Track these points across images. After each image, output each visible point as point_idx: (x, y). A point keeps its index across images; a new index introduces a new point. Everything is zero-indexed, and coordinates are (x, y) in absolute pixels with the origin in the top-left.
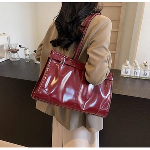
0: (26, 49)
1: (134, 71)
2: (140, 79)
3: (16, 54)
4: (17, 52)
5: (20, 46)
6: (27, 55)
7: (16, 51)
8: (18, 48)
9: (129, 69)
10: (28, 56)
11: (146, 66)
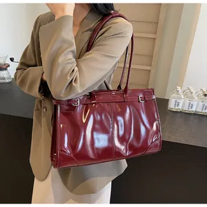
1: (187, 102)
3: (5, 72)
4: (6, 69)
5: (12, 60)
7: (5, 67)
11: (205, 95)
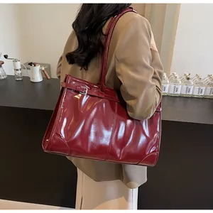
0: (15, 61)
2: (180, 97)
5: (6, 57)
6: (17, 70)
8: (3, 59)
9: (167, 83)
10: (19, 72)
11: (188, 79)
